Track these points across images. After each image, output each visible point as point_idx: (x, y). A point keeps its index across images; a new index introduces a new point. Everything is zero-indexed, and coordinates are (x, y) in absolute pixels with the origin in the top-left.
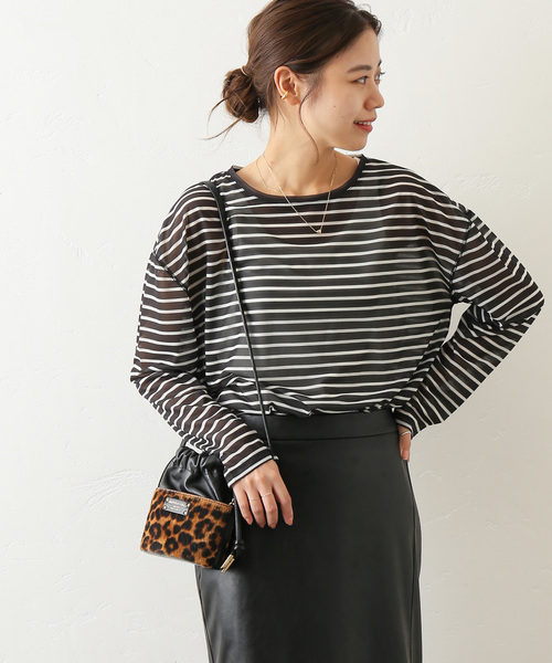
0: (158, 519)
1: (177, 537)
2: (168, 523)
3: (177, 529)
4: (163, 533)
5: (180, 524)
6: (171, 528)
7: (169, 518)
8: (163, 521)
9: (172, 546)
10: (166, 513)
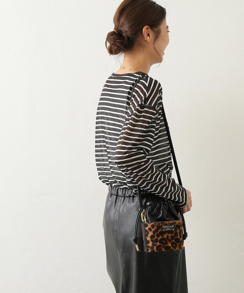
0: (162, 236)
1: (174, 241)
2: (168, 236)
3: (172, 237)
4: (168, 241)
5: (173, 235)
6: (170, 238)
7: (167, 234)
8: (165, 236)
9: (174, 246)
10: (165, 232)
